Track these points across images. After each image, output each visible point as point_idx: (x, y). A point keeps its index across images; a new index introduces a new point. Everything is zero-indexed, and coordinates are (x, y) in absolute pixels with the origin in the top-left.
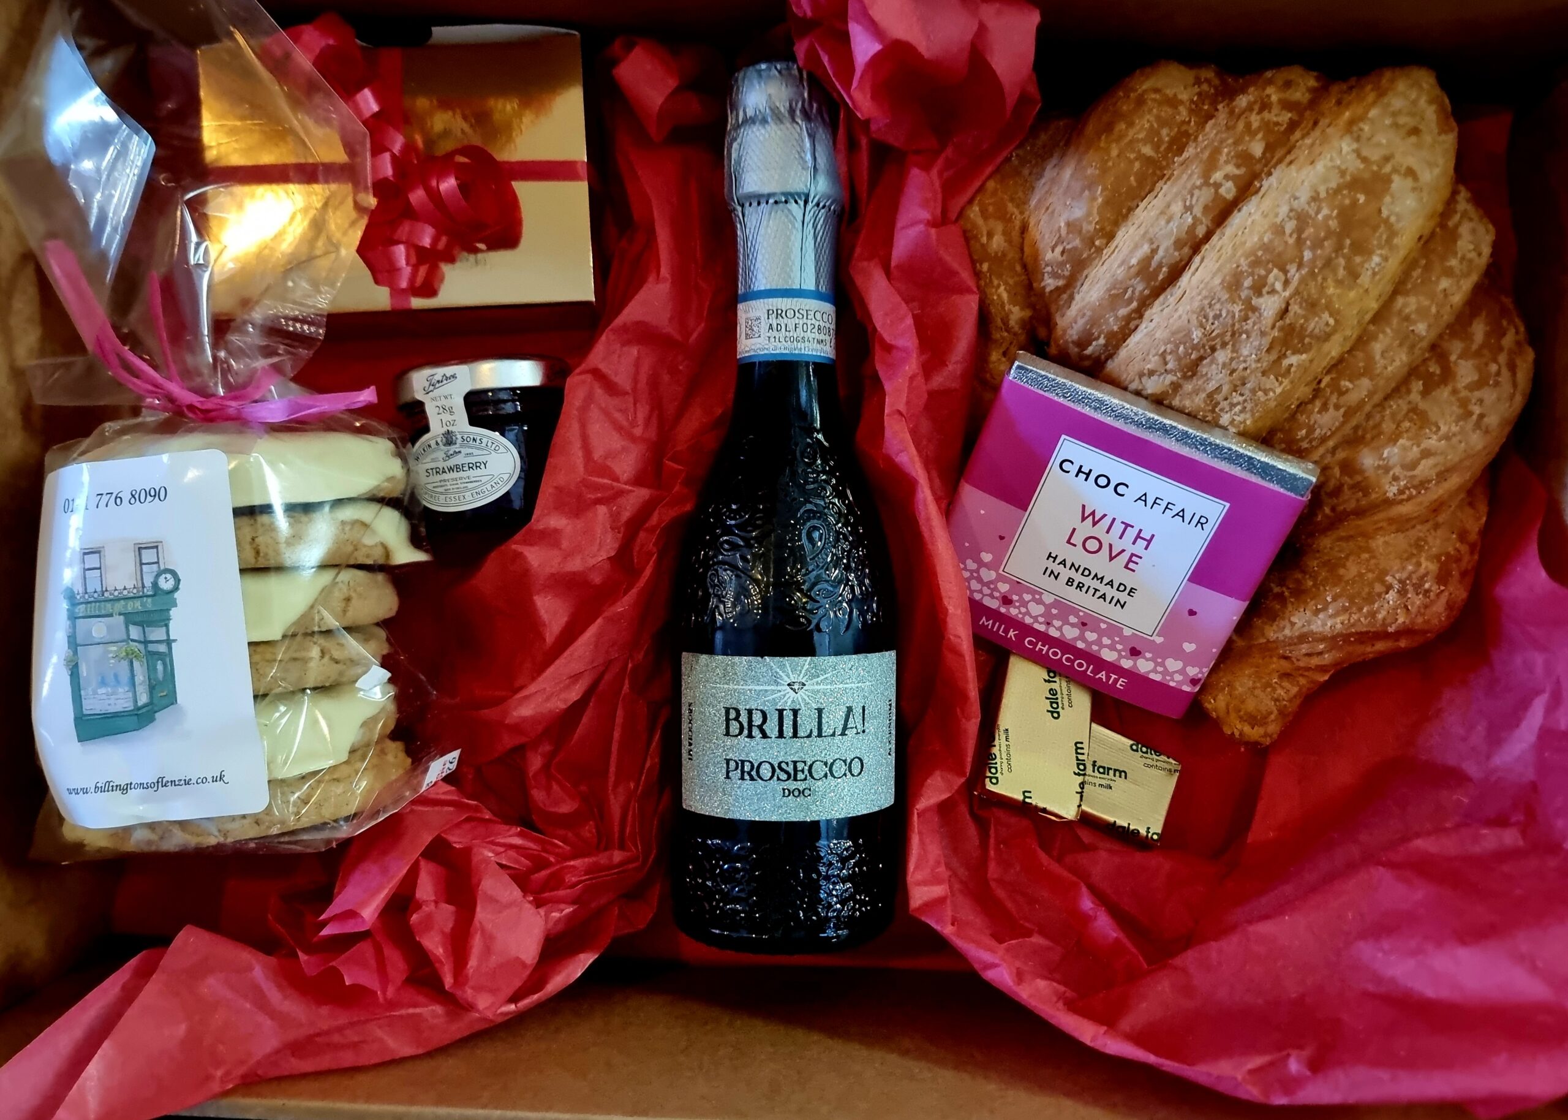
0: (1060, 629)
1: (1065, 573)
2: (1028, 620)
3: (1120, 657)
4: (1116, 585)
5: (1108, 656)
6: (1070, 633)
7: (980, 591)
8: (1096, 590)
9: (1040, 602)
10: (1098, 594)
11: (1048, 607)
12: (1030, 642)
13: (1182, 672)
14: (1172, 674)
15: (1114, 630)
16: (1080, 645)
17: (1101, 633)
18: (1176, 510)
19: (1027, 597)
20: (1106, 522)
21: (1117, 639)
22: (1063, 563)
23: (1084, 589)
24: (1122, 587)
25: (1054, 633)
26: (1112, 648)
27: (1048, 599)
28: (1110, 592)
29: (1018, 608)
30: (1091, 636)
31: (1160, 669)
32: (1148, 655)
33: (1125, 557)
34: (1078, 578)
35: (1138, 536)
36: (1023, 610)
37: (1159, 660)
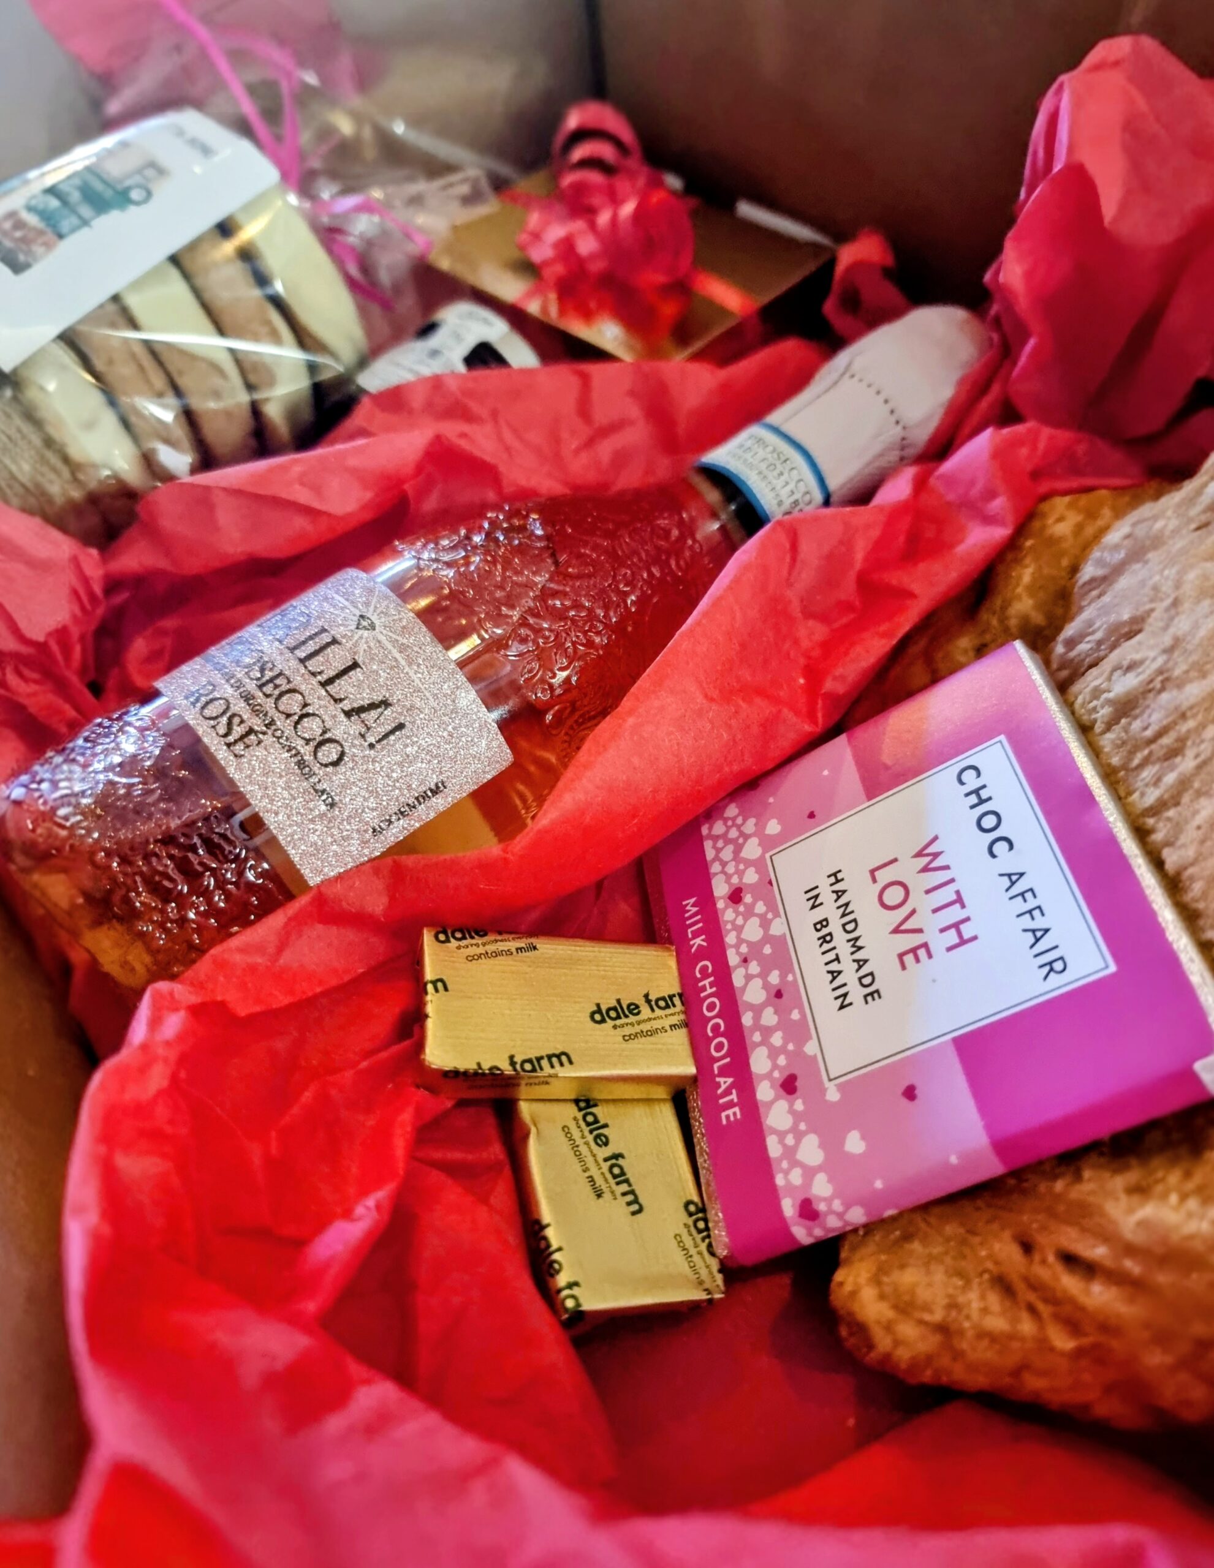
0: (749, 978)
1: (829, 909)
2: (730, 939)
3: (768, 1076)
4: (865, 970)
5: (759, 1062)
6: (753, 993)
7: (724, 864)
8: (837, 959)
9: (765, 924)
10: (834, 966)
11: (767, 939)
17: (785, 1025)
18: (1040, 923)
20: (942, 877)
22: (839, 894)
24: (867, 980)
25: (738, 978)
31: (790, 1140)
33: (914, 940)
34: (835, 927)
35: (956, 926)
36: (740, 921)
37: (803, 1126)
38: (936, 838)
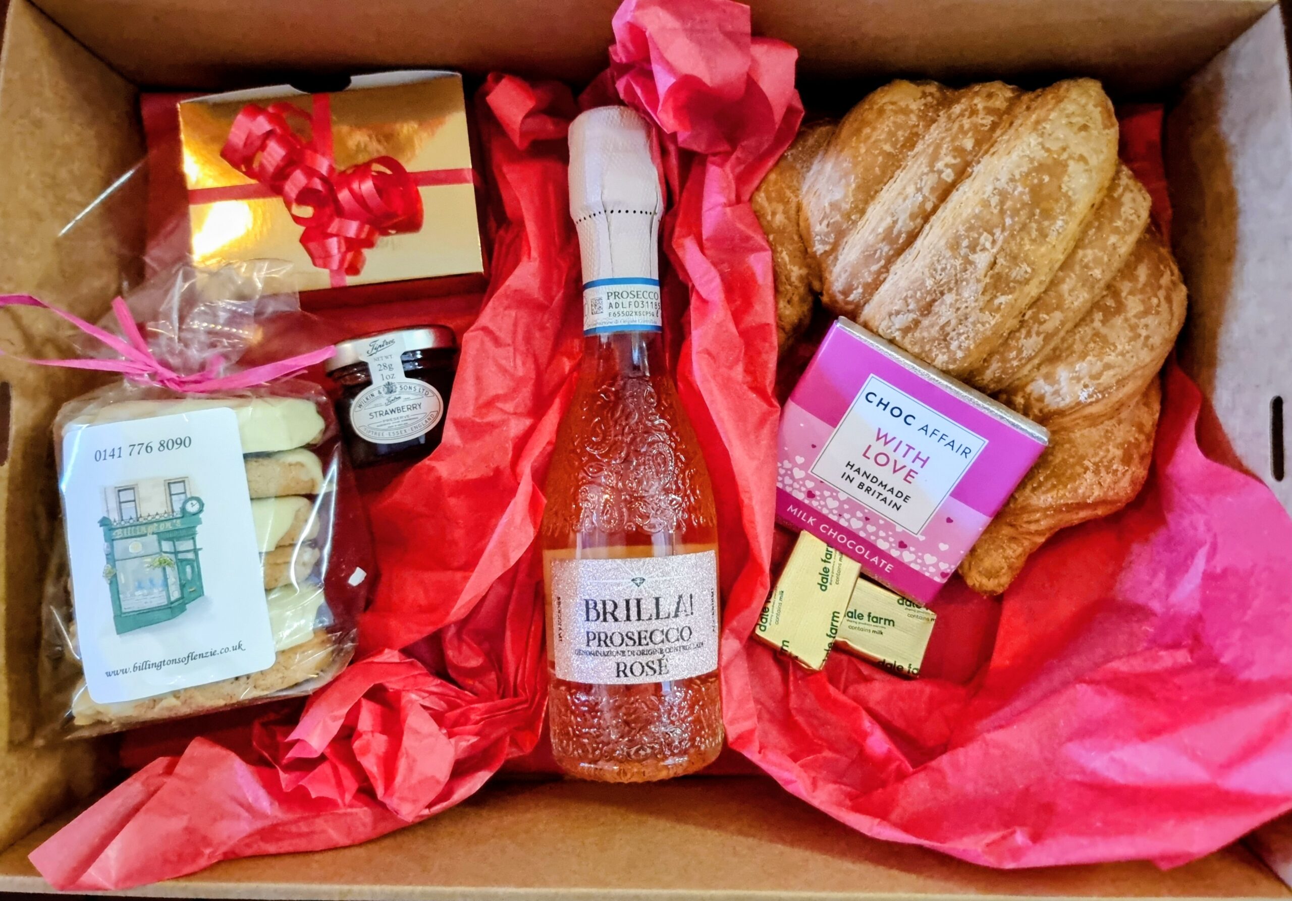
0: (848, 521)
1: (859, 479)
2: (825, 511)
3: (891, 547)
4: (895, 492)
5: (882, 545)
6: (856, 525)
7: (791, 486)
8: (880, 494)
9: (836, 498)
10: (881, 497)
11: (842, 503)
12: (824, 528)
13: (936, 565)
14: (928, 566)
15: (889, 526)
16: (862, 534)
17: (879, 527)
18: (948, 440)
19: (827, 493)
20: (895, 443)
21: (890, 533)
22: (858, 471)
23: (871, 492)
24: (899, 494)
25: (843, 522)
26: (886, 539)
27: (843, 497)
28: (890, 497)
29: (819, 501)
30: (871, 528)
31: (919, 561)
32: (912, 549)
33: (904, 472)
34: (868, 483)
35: (917, 457)
36: (822, 503)
37: (920, 554)
38: (879, 430)
